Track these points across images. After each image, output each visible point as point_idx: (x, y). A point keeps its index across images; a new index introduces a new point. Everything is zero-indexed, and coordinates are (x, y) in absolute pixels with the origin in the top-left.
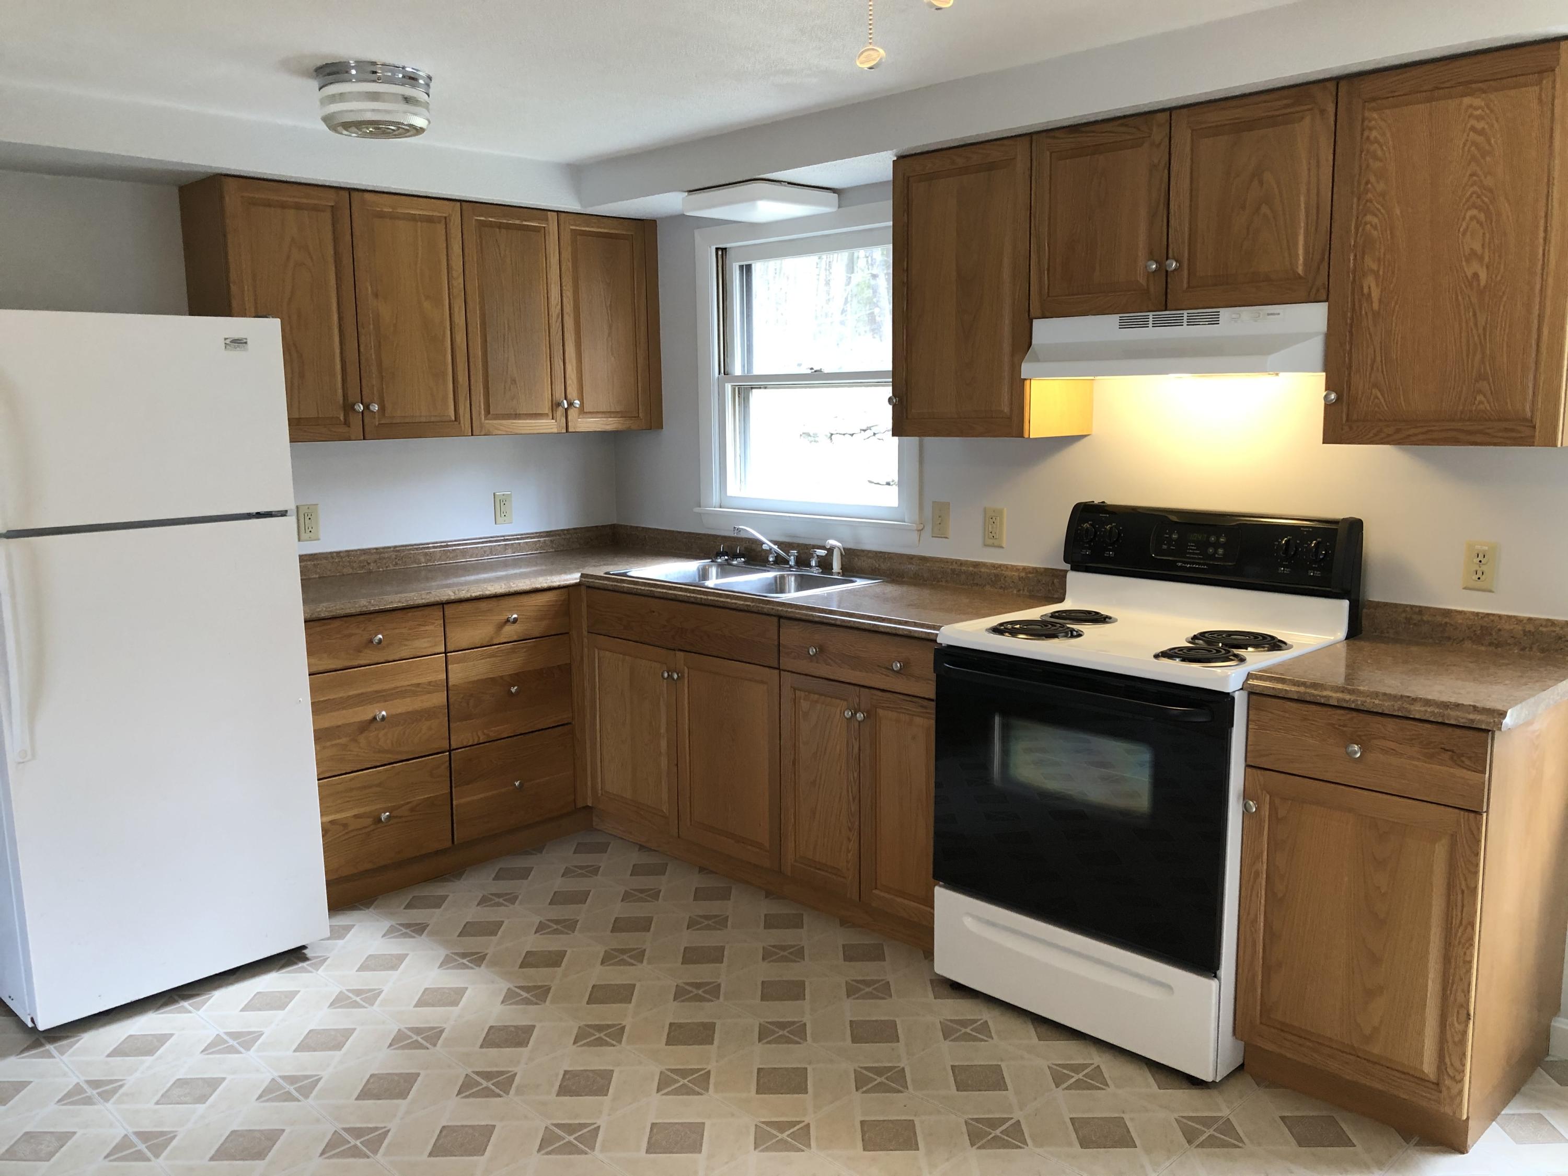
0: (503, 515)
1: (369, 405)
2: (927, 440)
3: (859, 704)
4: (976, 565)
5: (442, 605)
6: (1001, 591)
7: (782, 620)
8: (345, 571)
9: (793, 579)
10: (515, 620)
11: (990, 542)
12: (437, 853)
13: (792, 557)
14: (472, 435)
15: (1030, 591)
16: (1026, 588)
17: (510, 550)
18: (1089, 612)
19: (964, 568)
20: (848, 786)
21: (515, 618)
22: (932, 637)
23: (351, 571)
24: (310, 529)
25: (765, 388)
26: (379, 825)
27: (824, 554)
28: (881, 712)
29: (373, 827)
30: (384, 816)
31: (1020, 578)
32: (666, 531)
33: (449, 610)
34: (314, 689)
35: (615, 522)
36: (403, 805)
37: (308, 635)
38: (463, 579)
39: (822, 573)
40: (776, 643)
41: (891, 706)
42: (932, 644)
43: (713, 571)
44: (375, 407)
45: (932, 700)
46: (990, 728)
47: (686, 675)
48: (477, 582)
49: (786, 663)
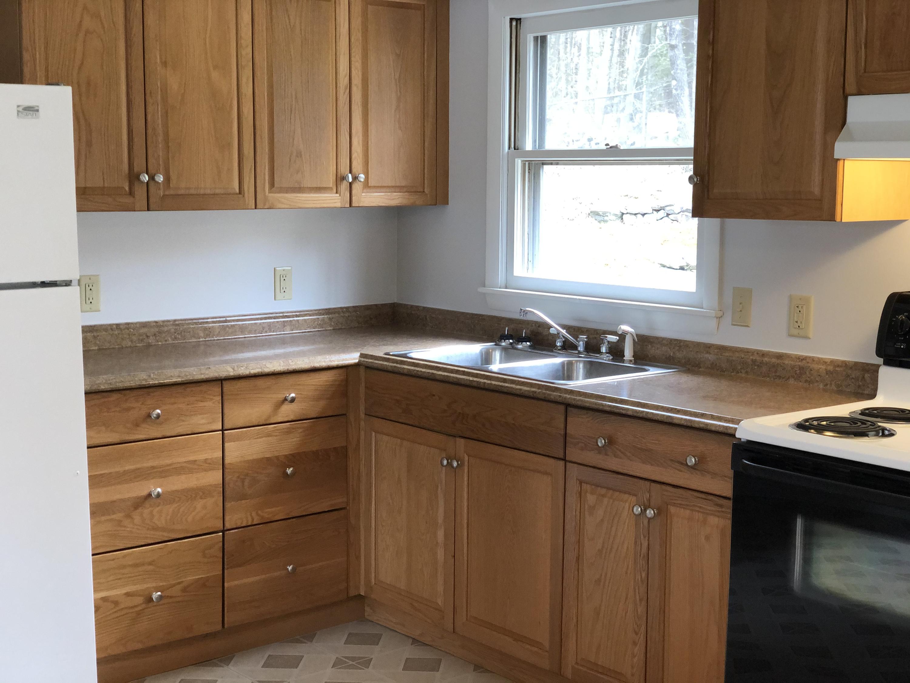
0: (282, 291)
1: (154, 175)
2: (728, 220)
3: (649, 500)
4: (780, 356)
5: (221, 381)
6: (806, 385)
7: (569, 409)
8: (124, 344)
9: (581, 365)
10: (293, 400)
11: (795, 332)
12: (206, 636)
13: (581, 343)
14: (256, 208)
15: (838, 386)
16: (833, 383)
17: (288, 328)
18: (903, 411)
19: (766, 359)
20: (635, 588)
21: (293, 397)
22: (730, 431)
23: (129, 344)
24: (91, 300)
25: (557, 164)
26: (151, 604)
27: (615, 341)
28: (672, 509)
29: (144, 606)
30: (156, 595)
31: (828, 372)
32: (448, 311)
33: (227, 386)
34: (92, 463)
35: (396, 301)
36: (174, 585)
37: (87, 407)
38: (241, 356)
39: (613, 360)
40: (562, 432)
41: (683, 503)
42: (731, 438)
43: (497, 355)
44: (160, 178)
45: (728, 499)
46: (790, 533)
47: (466, 463)
48: (256, 359)
49: (573, 454)
